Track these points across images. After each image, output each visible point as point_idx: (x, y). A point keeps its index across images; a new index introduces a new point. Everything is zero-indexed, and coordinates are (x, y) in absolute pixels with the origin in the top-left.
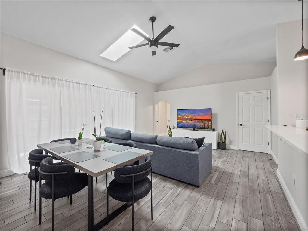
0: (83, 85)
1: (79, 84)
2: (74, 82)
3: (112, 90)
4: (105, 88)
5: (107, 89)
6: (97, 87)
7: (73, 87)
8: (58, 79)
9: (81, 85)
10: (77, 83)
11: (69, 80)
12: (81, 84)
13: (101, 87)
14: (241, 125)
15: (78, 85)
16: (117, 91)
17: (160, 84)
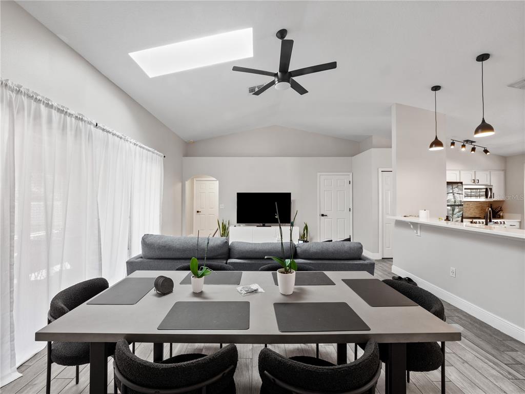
0: (73, 119)
1: (63, 115)
2: (52, 106)
3: (131, 142)
4: (118, 136)
5: (121, 138)
6: (103, 130)
7: (50, 121)
8: (6, 85)
9: (68, 119)
10: (59, 109)
11: (38, 95)
12: (70, 115)
13: (110, 133)
14: (323, 215)
15: (61, 116)
16: (137, 147)
17: (194, 142)
